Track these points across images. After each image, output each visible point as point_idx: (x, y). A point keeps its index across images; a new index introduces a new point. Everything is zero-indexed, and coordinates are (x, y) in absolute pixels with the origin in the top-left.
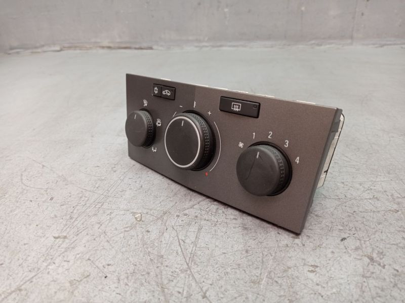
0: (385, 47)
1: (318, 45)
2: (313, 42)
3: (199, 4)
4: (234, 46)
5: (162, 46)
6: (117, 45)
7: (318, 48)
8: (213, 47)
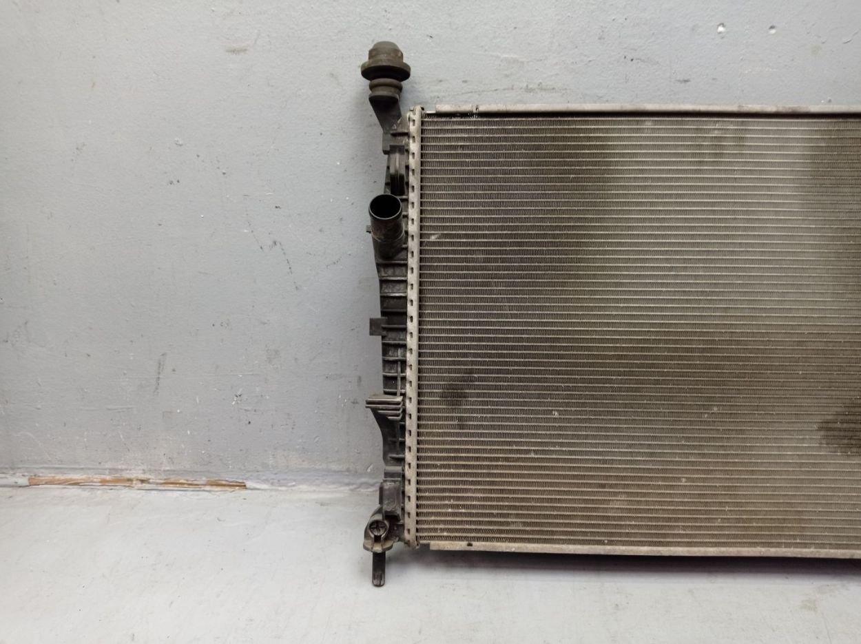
5: (268, 481)
6: (161, 478)
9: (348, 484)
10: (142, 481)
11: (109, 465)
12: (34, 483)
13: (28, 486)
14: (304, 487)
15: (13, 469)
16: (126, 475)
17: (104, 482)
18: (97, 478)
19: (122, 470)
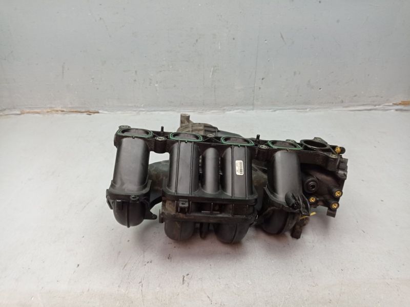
0: (278, 112)
1: (228, 111)
2: (225, 108)
3: (135, 81)
4: (165, 111)
5: (106, 110)
6: (68, 110)
7: (228, 112)
8: (148, 111)
9: (135, 111)
10: (62, 111)
11: (49, 106)
12: (22, 113)
13: (20, 114)
14: (120, 112)
15: (14, 108)
16: (55, 109)
17: (48, 112)
18: (45, 111)
19: (54, 108)
